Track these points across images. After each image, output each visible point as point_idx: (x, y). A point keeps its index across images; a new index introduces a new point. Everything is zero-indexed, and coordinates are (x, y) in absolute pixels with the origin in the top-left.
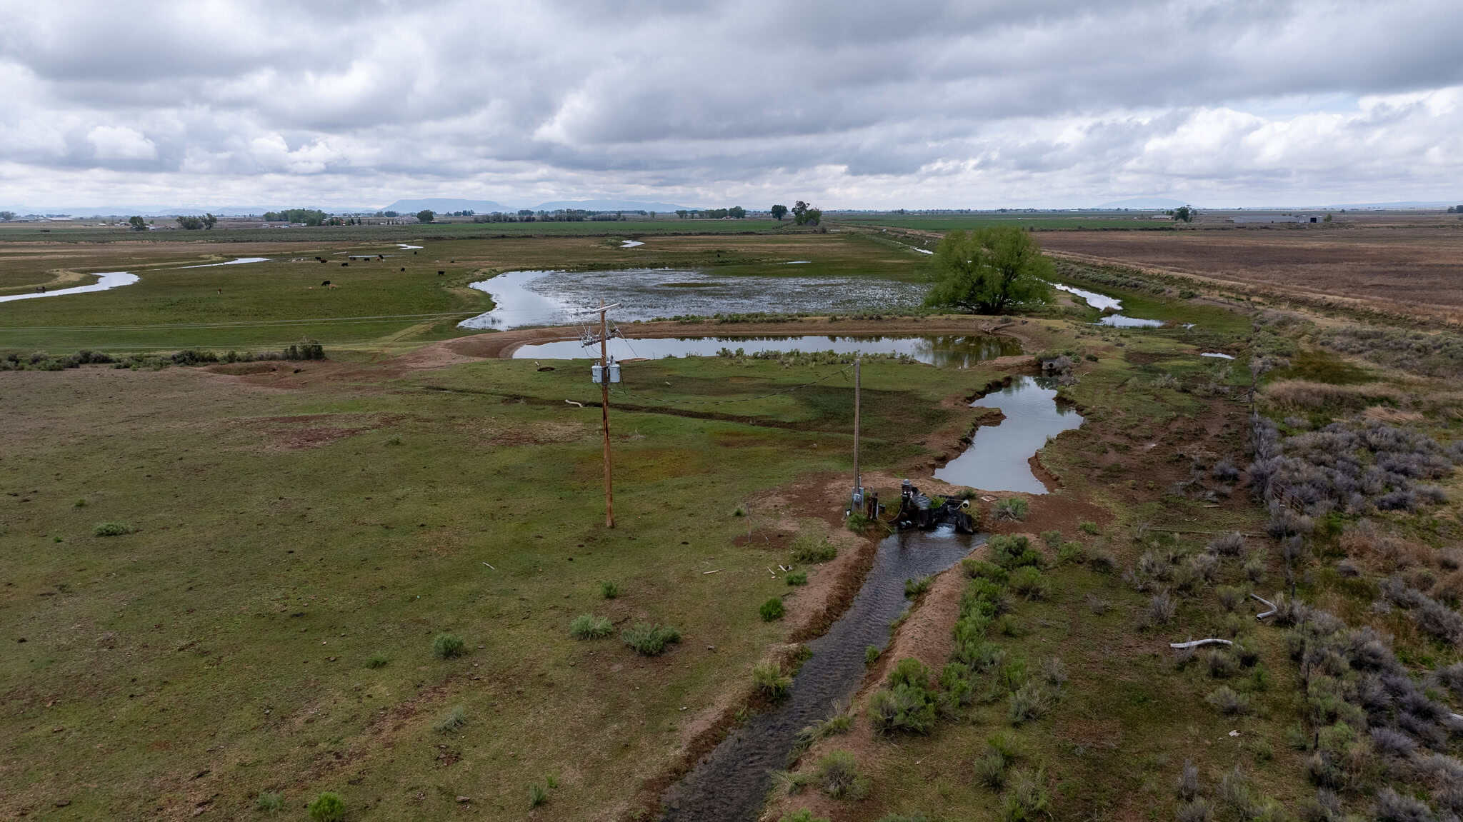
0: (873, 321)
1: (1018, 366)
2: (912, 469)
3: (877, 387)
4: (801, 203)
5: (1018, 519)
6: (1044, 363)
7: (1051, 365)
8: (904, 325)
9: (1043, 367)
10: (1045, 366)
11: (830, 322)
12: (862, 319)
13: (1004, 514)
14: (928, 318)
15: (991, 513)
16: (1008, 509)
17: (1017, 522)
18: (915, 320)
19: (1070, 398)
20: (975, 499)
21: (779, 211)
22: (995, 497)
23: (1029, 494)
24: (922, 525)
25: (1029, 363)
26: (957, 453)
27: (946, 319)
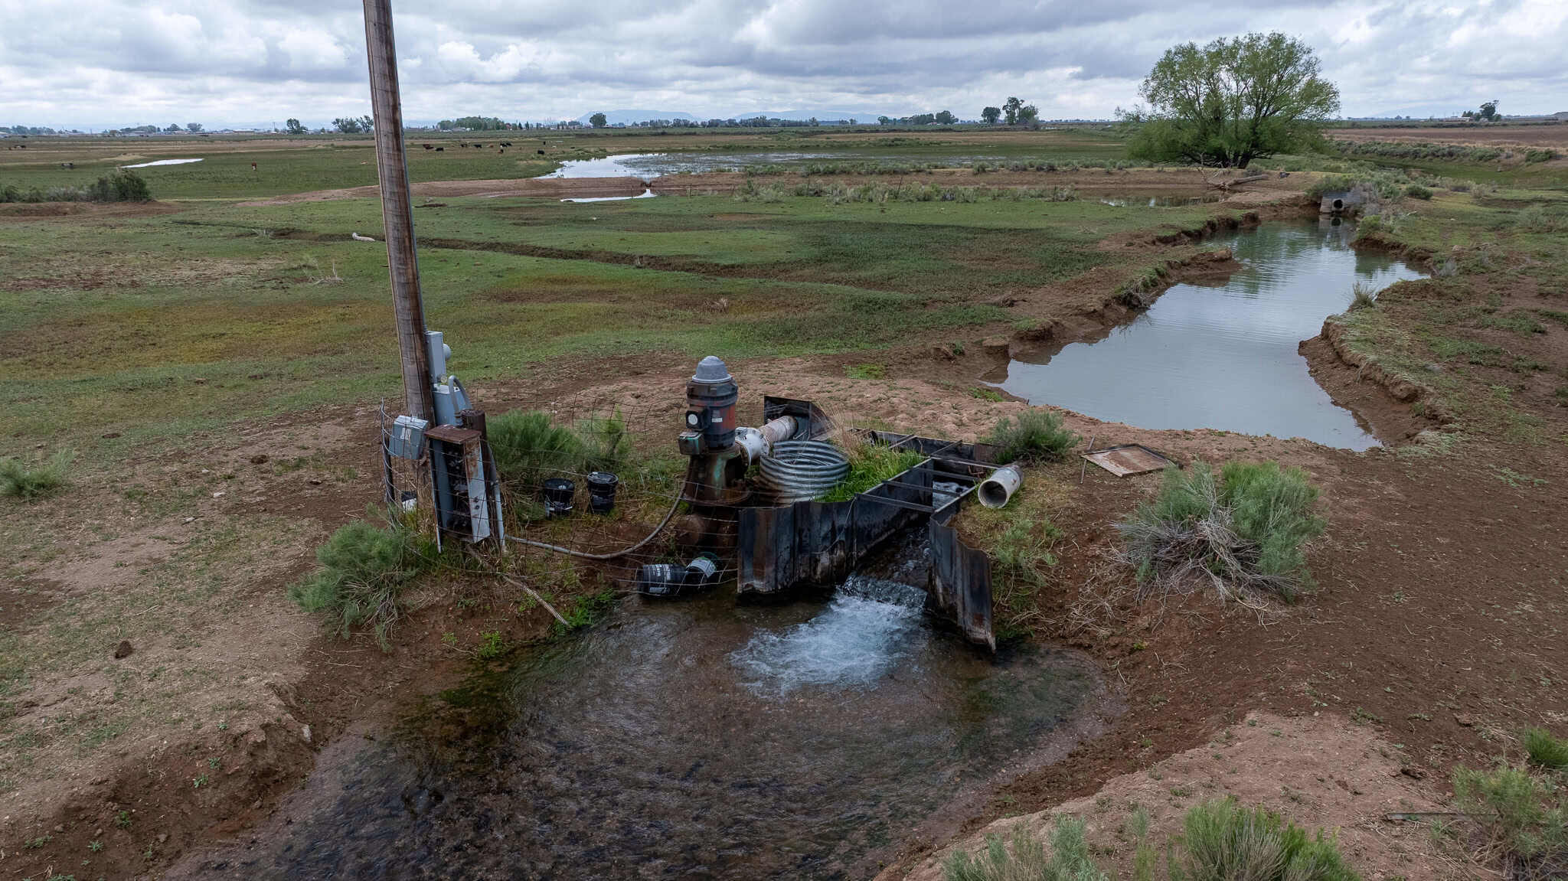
0: (1041, 173)
1: (1272, 205)
2: (925, 355)
3: (980, 224)
4: (1014, 99)
5: (1261, 587)
6: (1324, 199)
7: (1338, 204)
8: (1089, 179)
9: (1323, 208)
10: (1326, 205)
11: (975, 174)
12: (1025, 170)
13: (1182, 551)
14: (1130, 170)
15: (1116, 541)
16: (1208, 529)
17: (1253, 603)
18: (1108, 173)
19: (1388, 238)
20: (1061, 459)
21: (991, 113)
22: (1159, 455)
23: (1317, 449)
24: (758, 584)
25: (1294, 203)
26: (1092, 326)
27: (1159, 171)
